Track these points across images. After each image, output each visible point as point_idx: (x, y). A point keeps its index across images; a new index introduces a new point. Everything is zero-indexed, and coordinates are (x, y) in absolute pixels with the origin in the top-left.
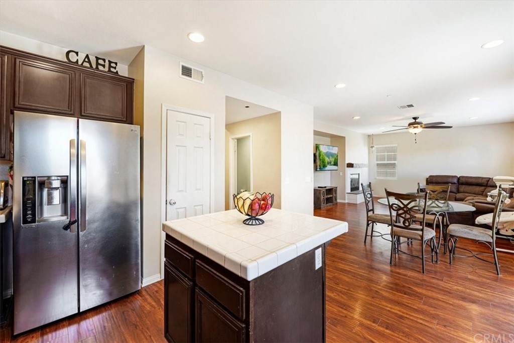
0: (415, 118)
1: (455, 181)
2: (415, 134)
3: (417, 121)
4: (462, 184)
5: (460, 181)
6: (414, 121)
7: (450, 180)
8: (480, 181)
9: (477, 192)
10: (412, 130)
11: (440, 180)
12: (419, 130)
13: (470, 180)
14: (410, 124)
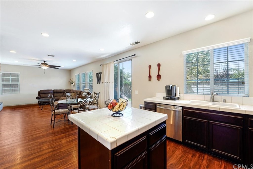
0: (45, 61)
1: (52, 92)
2: (45, 69)
3: (45, 63)
4: (55, 93)
5: (54, 92)
6: (44, 62)
7: (50, 92)
8: (61, 91)
9: (61, 96)
10: (43, 67)
11: (45, 92)
12: (46, 68)
13: (58, 91)
14: (42, 64)
